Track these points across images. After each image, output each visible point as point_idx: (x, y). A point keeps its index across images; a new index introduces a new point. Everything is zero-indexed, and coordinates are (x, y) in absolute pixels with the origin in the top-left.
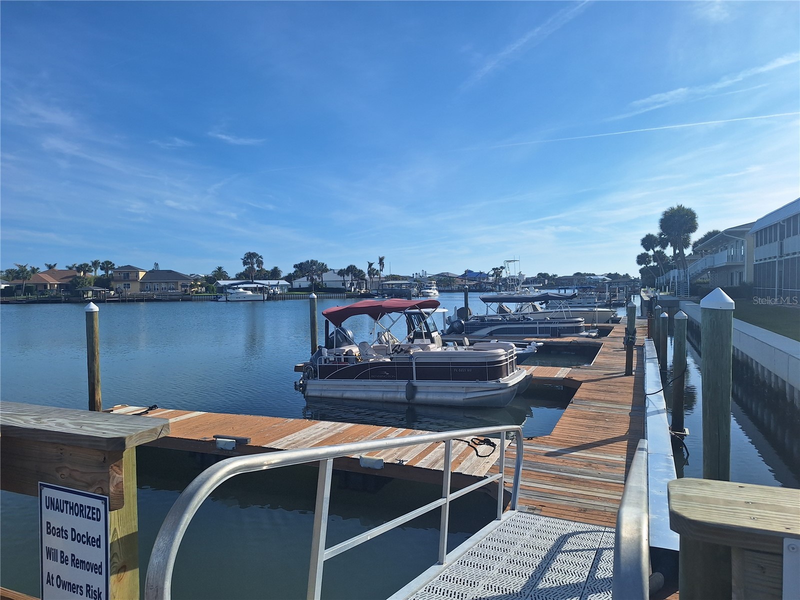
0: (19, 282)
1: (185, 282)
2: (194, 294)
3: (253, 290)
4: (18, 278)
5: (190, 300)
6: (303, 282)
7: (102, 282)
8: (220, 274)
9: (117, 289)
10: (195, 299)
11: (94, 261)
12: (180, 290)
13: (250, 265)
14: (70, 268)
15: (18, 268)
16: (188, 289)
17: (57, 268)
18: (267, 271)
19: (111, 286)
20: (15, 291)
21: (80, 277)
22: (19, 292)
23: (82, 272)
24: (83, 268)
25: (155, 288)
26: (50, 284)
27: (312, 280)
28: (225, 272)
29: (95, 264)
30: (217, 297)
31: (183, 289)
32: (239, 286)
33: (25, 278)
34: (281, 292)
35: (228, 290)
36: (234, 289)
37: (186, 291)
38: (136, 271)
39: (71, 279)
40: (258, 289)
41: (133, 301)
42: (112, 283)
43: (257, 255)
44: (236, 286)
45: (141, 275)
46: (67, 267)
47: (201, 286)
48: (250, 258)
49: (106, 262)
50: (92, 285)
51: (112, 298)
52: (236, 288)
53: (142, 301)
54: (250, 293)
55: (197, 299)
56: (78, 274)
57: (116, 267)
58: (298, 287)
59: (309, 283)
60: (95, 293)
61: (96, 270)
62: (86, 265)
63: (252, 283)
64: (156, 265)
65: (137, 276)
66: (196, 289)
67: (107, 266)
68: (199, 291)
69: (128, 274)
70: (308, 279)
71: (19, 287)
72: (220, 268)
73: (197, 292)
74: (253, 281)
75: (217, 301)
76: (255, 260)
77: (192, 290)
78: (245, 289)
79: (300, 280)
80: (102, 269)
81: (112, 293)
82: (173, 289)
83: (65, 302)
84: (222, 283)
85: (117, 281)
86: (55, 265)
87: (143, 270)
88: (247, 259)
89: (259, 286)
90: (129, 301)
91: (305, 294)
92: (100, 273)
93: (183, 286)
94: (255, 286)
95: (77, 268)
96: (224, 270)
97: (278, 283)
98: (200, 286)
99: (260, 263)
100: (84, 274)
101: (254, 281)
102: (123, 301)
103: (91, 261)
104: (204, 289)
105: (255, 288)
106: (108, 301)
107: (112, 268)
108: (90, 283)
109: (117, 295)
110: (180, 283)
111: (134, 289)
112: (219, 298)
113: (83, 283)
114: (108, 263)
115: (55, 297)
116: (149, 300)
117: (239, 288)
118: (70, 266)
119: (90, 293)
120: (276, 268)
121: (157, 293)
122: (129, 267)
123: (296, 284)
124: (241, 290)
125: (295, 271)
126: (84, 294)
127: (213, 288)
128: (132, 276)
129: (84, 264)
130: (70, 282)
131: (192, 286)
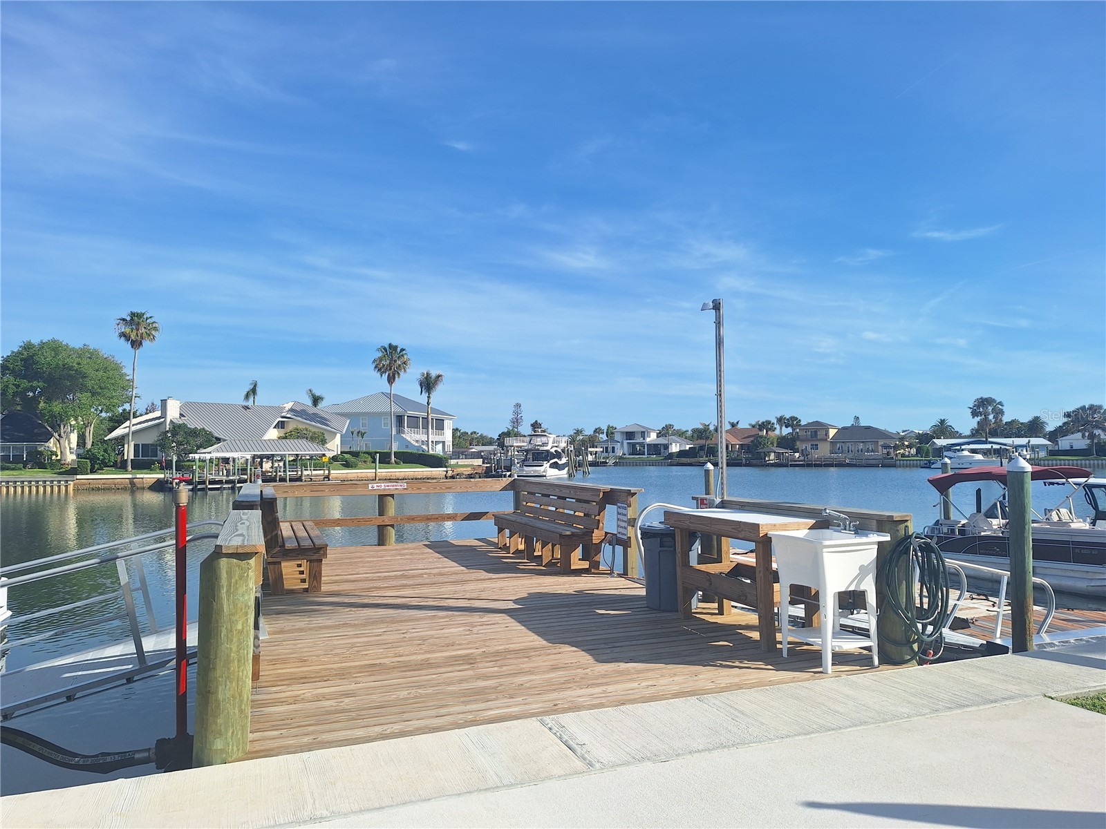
0: (702, 442)
1: (887, 442)
2: (899, 457)
3: (985, 453)
4: (700, 438)
5: (894, 466)
6: (1077, 440)
7: (785, 442)
8: (942, 429)
9: (802, 450)
10: (900, 464)
11: (779, 417)
12: (881, 452)
13: (983, 417)
14: (753, 426)
15: (701, 427)
16: (892, 450)
17: (740, 426)
18: (1022, 424)
19: (796, 447)
20: (698, 452)
21: (762, 437)
22: (702, 453)
23: (765, 431)
24: (766, 425)
25: (848, 450)
26: (732, 445)
27: (1092, 436)
28: (951, 426)
29: (780, 420)
30: (930, 462)
31: (885, 452)
32: (963, 447)
33: (707, 438)
34: (1033, 456)
35: (945, 453)
36: (955, 451)
37: (888, 454)
38: (825, 428)
39: (752, 439)
40: (993, 451)
41: (819, 465)
42: (798, 443)
43: (994, 401)
44: (959, 447)
45: (832, 432)
46: (750, 425)
47: (910, 446)
48: (982, 406)
49: (791, 418)
50: (775, 446)
51: (796, 461)
52: (958, 450)
53: (831, 465)
54: (979, 457)
55: (903, 464)
56: (760, 433)
57: (803, 423)
58: (1068, 448)
59: (1088, 442)
60: (778, 455)
61: (781, 428)
62: (769, 422)
63: (986, 442)
64: (857, 418)
65: (827, 434)
66: (902, 451)
67: (792, 422)
68: (907, 453)
69: (816, 432)
70: (1083, 436)
71: (702, 448)
72: (942, 422)
73: (903, 455)
74: (987, 439)
75: (930, 467)
76: (990, 408)
77: (898, 452)
78: (974, 451)
79: (1072, 436)
80: (786, 427)
81: (797, 455)
82: (873, 451)
83: (746, 465)
84: (941, 442)
85: (805, 440)
86: (738, 423)
87: (834, 427)
88: (979, 407)
89: (995, 446)
90: (816, 465)
91: (1077, 460)
92: (786, 431)
93: (885, 447)
94: (989, 446)
95: (759, 425)
96: (948, 424)
97: (1029, 442)
98: (907, 447)
99: (999, 413)
100: (767, 432)
101: (990, 440)
102: (809, 465)
103: (776, 418)
104: (913, 451)
105: (989, 450)
106: (792, 466)
107: (798, 425)
108: (772, 443)
109: (802, 458)
110: (881, 442)
111: (823, 451)
112: (933, 463)
113: (764, 444)
114: (794, 419)
115: (735, 459)
116: (840, 465)
117: (963, 450)
118: (754, 423)
119: (772, 456)
120: (1036, 419)
121: (850, 455)
122: (817, 423)
123: (1064, 443)
124: (966, 453)
125: (1065, 424)
126: (765, 455)
127: (928, 449)
128: (821, 434)
129: (766, 421)
130: (752, 442)
131: (896, 447)
